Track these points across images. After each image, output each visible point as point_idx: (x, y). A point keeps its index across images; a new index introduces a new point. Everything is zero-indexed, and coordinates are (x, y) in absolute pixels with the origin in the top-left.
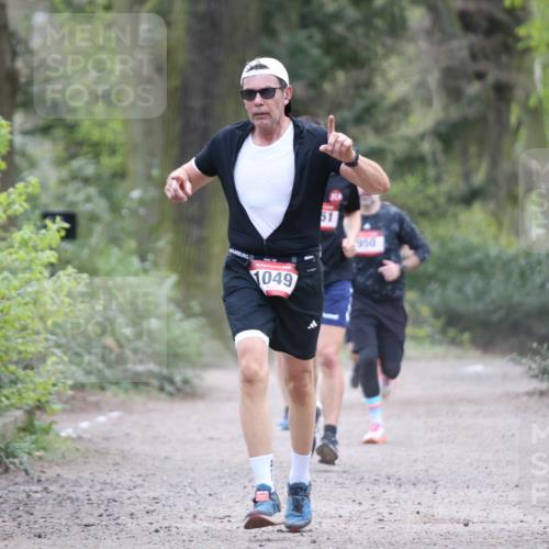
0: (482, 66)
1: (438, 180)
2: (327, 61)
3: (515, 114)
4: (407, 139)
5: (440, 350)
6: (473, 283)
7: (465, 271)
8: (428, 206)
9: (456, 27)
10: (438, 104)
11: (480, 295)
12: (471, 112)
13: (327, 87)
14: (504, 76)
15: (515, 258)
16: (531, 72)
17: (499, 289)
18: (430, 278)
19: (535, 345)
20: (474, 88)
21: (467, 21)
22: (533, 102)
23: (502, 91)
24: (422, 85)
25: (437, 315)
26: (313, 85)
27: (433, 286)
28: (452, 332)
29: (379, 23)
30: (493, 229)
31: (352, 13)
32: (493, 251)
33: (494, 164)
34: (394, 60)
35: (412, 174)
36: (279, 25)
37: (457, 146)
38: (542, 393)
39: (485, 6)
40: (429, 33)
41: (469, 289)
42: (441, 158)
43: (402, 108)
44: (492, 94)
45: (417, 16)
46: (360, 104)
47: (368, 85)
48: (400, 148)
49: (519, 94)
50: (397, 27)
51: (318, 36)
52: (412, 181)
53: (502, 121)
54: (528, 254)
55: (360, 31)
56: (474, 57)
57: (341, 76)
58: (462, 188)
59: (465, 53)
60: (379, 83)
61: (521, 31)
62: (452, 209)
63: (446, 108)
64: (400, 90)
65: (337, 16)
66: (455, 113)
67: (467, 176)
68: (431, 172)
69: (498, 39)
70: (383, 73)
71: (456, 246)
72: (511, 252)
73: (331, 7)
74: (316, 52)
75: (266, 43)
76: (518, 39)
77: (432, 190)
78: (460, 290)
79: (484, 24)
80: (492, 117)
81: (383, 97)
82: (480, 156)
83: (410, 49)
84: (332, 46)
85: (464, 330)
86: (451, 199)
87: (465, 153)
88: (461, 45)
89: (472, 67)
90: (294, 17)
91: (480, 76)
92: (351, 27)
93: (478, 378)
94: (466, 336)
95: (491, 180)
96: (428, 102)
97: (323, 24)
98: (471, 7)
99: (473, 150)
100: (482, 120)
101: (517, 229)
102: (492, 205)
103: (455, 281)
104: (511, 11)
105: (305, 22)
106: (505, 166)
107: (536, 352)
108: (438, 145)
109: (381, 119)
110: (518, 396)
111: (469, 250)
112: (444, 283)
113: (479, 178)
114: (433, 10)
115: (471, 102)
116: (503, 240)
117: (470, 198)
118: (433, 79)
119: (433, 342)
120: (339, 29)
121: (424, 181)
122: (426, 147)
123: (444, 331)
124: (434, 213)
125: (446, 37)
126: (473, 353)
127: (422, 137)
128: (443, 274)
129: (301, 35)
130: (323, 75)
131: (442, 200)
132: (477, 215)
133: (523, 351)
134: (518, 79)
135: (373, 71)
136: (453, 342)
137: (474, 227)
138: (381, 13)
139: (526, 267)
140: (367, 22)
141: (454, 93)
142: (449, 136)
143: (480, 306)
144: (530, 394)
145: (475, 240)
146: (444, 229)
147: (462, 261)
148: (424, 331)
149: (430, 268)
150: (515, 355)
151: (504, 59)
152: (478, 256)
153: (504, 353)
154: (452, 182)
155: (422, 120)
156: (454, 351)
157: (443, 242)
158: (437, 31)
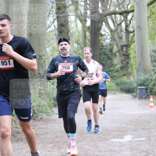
0: (125, 60)
1: (120, 73)
2: (107, 59)
3: (129, 66)
4: (117, 68)
5: (120, 93)
6: (124, 85)
7: (123, 84)
8: (119, 76)
9: (122, 55)
10: (120, 64)
11: (125, 87)
12: (124, 65)
13: (107, 62)
14: (128, 61)
15: (129, 82)
16: (131, 61)
17: (128, 86)
18: (119, 85)
19: (131, 92)
20: (124, 62)
21: (124, 55)
22: (131, 64)
23: (128, 63)
24: (118, 62)
25: (120, 89)
26: (106, 62)
27: (120, 86)
28: (122, 91)
29: (113, 55)
30: (127, 79)
31: (110, 54)
32: (127, 81)
33: (127, 71)
34: (115, 59)
35: (117, 72)
36: (102, 55)
37: (123, 69)
38: (132, 98)
39: (126, 53)
40: (119, 56)
41: (124, 86)
42: (121, 70)
43: (116, 65)
44: (126, 63)
45: (118, 54)
46: (111, 64)
47: (112, 62)
48: (116, 69)
49: (130, 63)
50: (115, 55)
51: (106, 56)
52: (117, 73)
53: (128, 66)
54: (131, 82)
55: (111, 56)
56: (124, 59)
57: (109, 61)
58: (123, 74)
59: (123, 58)
60: (113, 62)
61: (130, 56)
62: (122, 76)
63: (121, 65)
64: (116, 63)
65: (108, 54)
66: (122, 65)
67: (124, 73)
68: (120, 72)
69: (127, 57)
70: (114, 61)
71: (122, 81)
72: (129, 81)
73: (108, 53)
74: (106, 58)
75: (100, 57)
76: (129, 57)
77: (120, 74)
78: (123, 86)
79: (125, 55)
80: (126, 66)
81: (114, 63)
82: (125, 70)
83: (117, 58)
84: (108, 57)
85: (123, 91)
86: (122, 75)
87: (123, 70)
88: (123, 57)
89: (124, 60)
90: (104, 54)
91: (125, 61)
92: (110, 55)
93: (125, 96)
94: (124, 92)
95: (126, 73)
96: (119, 64)
97: (107, 55)
98: (124, 53)
99: (124, 70)
100: (125, 66)
101: (130, 79)
102: (126, 76)
103: (122, 85)
104: (129, 54)
105: (105, 55)
106: (128, 72)
107: (132, 93)
108: (120, 69)
109: (114, 66)
110: (129, 98)
111: (124, 81)
112: (121, 85)
113: (125, 73)
114: (120, 53)
115: (124, 64)
116: (128, 80)
117: (124, 75)
118: (120, 61)
119: (120, 92)
120: (109, 56)
121: (119, 73)
122: (119, 69)
123: (121, 91)
124: (120, 77)
125: (121, 57)
126: (124, 94)
127: (118, 68)
128: (121, 84)
129: (104, 56)
130: (107, 61)
131: (121, 75)
132: (125, 77)
133: (130, 93)
134: (130, 62)
135: (113, 61)
136: (122, 92)
137: (125, 79)
138: (114, 54)
139: (131, 84)
140: (112, 55)
141: (122, 63)
142: (122, 68)
143: (125, 88)
144: (131, 98)
145: (125, 80)
146: (121, 79)
147: (123, 83)
148: (119, 91)
149: (120, 83)
150: (129, 94)
151: (128, 59)
152: (125, 82)
153: (128, 93)
154: (122, 73)
155: (118, 66)
156: (122, 93)
157: (121, 80)
158: (120, 56)
